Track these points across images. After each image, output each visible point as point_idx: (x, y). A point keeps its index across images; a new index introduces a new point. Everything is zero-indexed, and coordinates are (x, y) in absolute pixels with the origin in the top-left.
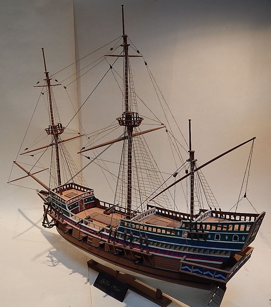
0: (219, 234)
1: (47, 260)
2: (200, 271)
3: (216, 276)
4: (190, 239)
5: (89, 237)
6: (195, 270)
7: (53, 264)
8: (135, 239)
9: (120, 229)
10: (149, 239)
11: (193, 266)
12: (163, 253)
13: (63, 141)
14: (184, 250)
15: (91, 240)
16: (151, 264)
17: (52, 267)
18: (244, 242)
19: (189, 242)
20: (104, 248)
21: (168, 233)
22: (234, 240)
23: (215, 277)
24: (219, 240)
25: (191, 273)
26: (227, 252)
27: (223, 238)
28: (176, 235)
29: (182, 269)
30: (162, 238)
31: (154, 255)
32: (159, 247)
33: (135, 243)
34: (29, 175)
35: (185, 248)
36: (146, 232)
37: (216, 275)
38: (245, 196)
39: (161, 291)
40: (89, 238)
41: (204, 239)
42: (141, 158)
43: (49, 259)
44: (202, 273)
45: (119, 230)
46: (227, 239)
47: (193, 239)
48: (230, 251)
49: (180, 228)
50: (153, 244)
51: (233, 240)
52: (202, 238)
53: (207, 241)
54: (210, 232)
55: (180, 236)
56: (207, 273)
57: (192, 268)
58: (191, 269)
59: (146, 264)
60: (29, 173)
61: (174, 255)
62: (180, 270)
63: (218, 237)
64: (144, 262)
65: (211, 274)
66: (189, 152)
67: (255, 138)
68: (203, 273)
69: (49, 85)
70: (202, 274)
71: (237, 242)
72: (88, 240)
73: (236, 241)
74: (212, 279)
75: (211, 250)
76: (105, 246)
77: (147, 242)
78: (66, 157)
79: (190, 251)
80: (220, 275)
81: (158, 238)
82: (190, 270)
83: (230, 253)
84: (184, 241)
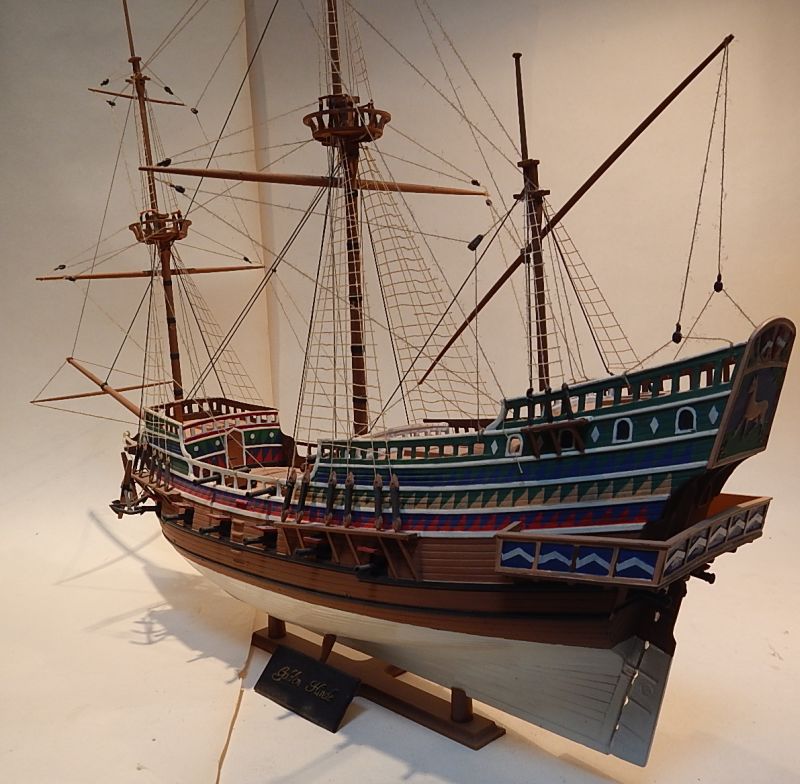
0: (628, 420)
1: (135, 629)
2: (562, 559)
3: (621, 567)
4: (531, 458)
5: (235, 520)
6: (546, 558)
7: (149, 637)
8: (362, 498)
9: (319, 476)
10: (402, 488)
11: (539, 544)
12: (449, 527)
13: (191, 271)
14: (515, 500)
15: (242, 531)
16: (412, 573)
17: (141, 646)
18: (717, 430)
19: (529, 471)
20: (275, 547)
21: (463, 451)
22: (681, 428)
23: (616, 574)
24: (630, 439)
25: (533, 572)
26: (658, 479)
27: (643, 432)
28: (488, 454)
29: (504, 563)
30: (444, 476)
31: (421, 538)
32: (436, 508)
33: (363, 509)
34: (105, 391)
35: (519, 491)
36: (395, 466)
37: (619, 561)
38: (718, 287)
39: (464, 692)
40: (235, 523)
41: (577, 449)
42: (391, 256)
43: (142, 628)
44: (569, 563)
45: (317, 478)
46: (654, 432)
47: (543, 457)
48: (670, 475)
49: (497, 428)
50: (416, 504)
51: (678, 431)
52: (570, 446)
53: (587, 451)
54: (594, 416)
55: (501, 454)
56: (587, 560)
57: (537, 552)
58: (533, 556)
59: (396, 577)
60: (106, 384)
61: (484, 527)
62: (499, 568)
63: (623, 432)
64: (389, 572)
65: (601, 562)
66: (519, 164)
67: (730, 38)
68: (574, 563)
69: (142, 97)
70: (573, 569)
71: (693, 432)
72: (233, 532)
73: (689, 431)
74: (609, 579)
75: (603, 483)
76: (278, 541)
77: (400, 499)
78: (198, 317)
79: (534, 503)
80: (633, 562)
81: (431, 479)
82: (531, 559)
83: (668, 481)
84: (510, 471)
